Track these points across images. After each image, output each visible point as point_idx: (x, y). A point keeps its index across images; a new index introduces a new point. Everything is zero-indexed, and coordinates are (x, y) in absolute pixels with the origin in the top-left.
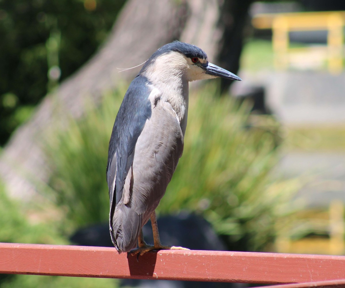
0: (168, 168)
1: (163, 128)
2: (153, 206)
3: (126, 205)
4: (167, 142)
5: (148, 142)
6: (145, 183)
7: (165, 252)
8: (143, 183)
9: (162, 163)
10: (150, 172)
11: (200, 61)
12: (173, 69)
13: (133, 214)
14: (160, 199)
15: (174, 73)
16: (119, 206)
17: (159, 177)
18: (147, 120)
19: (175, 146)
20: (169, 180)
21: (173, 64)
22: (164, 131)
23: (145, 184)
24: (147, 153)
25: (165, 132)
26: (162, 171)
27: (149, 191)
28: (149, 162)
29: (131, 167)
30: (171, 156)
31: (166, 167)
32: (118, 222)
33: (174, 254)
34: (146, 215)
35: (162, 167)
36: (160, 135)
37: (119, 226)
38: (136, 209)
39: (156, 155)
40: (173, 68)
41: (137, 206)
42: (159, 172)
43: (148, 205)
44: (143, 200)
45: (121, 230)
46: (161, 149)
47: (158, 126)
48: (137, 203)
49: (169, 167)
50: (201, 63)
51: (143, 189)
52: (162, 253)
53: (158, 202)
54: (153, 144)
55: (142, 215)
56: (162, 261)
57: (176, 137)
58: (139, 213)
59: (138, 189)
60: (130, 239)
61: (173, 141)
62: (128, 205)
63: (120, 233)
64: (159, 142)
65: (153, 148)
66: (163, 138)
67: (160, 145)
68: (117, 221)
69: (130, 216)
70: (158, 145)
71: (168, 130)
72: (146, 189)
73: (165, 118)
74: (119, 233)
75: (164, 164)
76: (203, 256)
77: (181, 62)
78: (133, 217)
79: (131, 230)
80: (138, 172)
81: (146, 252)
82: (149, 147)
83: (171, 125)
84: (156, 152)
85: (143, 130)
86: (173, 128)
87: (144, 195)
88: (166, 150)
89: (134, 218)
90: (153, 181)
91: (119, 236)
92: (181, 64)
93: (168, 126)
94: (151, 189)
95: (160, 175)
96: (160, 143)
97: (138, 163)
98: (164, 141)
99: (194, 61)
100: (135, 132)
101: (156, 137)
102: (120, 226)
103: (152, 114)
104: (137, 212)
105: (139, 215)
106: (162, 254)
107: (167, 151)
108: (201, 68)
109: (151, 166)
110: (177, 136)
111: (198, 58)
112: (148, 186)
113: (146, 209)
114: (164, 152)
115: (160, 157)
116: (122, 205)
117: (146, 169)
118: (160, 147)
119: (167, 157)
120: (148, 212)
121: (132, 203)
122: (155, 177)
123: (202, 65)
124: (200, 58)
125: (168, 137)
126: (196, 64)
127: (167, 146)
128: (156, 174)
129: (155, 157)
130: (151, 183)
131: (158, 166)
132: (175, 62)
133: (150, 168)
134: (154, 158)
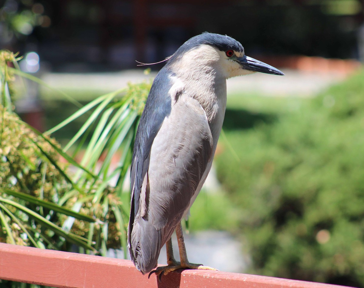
0: (191, 175)
1: (185, 128)
2: (175, 219)
3: (143, 218)
4: (189, 144)
5: (165, 145)
6: (162, 192)
7: (188, 273)
8: (160, 192)
9: (183, 169)
10: (169, 180)
11: (236, 55)
12: (204, 66)
13: (151, 229)
14: (183, 211)
15: (206, 71)
16: (137, 219)
17: (179, 186)
18: (166, 118)
19: (200, 148)
20: (194, 189)
21: (204, 60)
22: (185, 131)
23: (162, 194)
24: (164, 157)
25: (188, 132)
26: (183, 179)
27: (167, 201)
28: (167, 168)
29: (147, 173)
30: (196, 161)
31: (188, 173)
32: (137, 238)
33: (195, 276)
34: (166, 230)
35: (184, 174)
36: (180, 136)
37: (137, 242)
38: (154, 223)
39: (175, 159)
40: (205, 64)
41: (154, 219)
42: (180, 180)
43: (168, 219)
44: (162, 213)
45: (140, 248)
46: (182, 152)
47: (178, 126)
48: (155, 215)
49: (193, 174)
50: (237, 57)
51: (161, 200)
52: (185, 273)
53: (181, 215)
54: (172, 146)
55: (162, 230)
56: (185, 282)
57: (201, 138)
58: (157, 227)
59: (156, 200)
60: (149, 259)
61: (198, 144)
62: (145, 217)
63: (140, 250)
64: (178, 144)
65: (172, 151)
66: (184, 139)
67: (180, 148)
68: (135, 236)
69: (148, 231)
70: (178, 147)
71: (191, 130)
72: (165, 200)
73: (188, 116)
74: (138, 250)
75: (186, 170)
76: (220, 279)
77: (214, 57)
78: (151, 232)
79: (150, 247)
80: (155, 179)
81: (171, 271)
82: (167, 150)
83: (195, 124)
84: (175, 157)
85: (160, 130)
86: (198, 128)
87: (162, 207)
88: (187, 153)
89: (152, 234)
90: (172, 190)
91: (138, 254)
92: (214, 59)
93: (191, 124)
94: (171, 200)
95: (181, 183)
96: (180, 146)
97: (155, 169)
98: (186, 144)
99: (228, 55)
100: (152, 132)
101: (176, 138)
102: (139, 242)
103: (172, 111)
104: (155, 227)
105: (157, 230)
106: (186, 275)
107: (189, 155)
108: (237, 63)
109: (170, 173)
110: (203, 137)
111: (234, 51)
112: (166, 196)
113: (166, 223)
114: (185, 156)
115: (181, 162)
116: (139, 218)
117: (163, 176)
118: (180, 150)
119: (189, 162)
120: (169, 226)
121: (148, 216)
122: (174, 186)
123: (238, 60)
124: (236, 51)
125: (190, 138)
126: (231, 59)
127: (190, 148)
128: (177, 182)
129: (174, 162)
130: (171, 193)
131: (178, 172)
132: (207, 57)
133: (168, 175)
134: (172, 163)
